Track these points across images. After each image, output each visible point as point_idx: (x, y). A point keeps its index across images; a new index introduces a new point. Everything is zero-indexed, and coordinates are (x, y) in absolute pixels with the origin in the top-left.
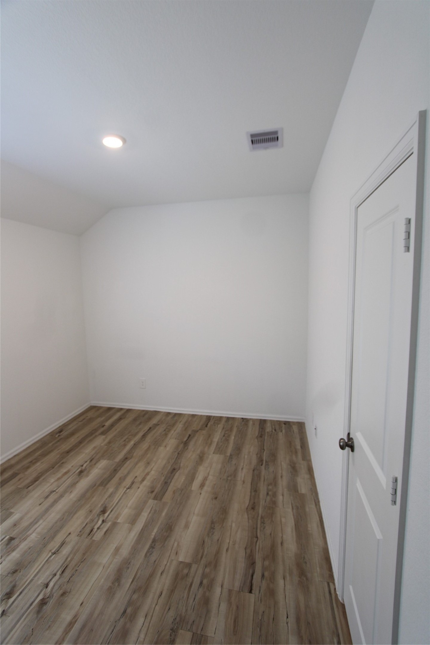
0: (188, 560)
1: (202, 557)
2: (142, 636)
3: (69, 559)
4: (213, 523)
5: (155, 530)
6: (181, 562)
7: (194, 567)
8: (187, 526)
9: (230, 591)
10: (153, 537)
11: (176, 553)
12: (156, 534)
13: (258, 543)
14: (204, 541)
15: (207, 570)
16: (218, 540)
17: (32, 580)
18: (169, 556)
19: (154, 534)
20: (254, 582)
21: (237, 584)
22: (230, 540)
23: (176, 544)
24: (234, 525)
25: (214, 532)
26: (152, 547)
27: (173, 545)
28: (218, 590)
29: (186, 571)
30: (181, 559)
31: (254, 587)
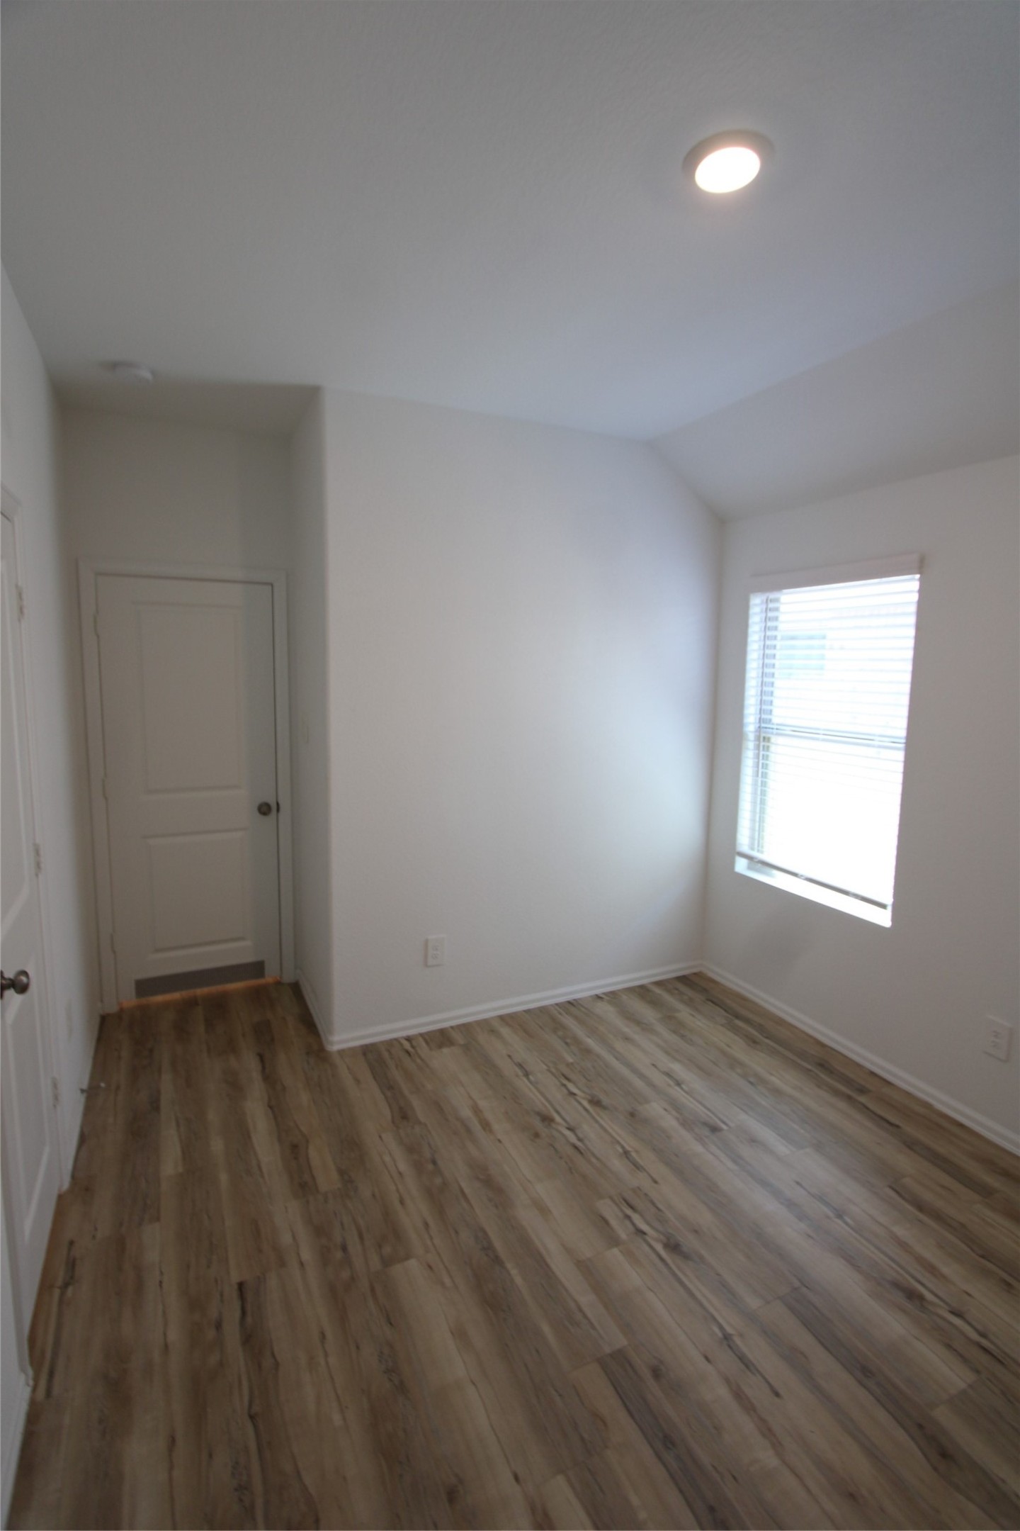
0: (397, 1270)
1: (373, 1290)
2: (387, 1159)
3: (594, 1160)
4: (402, 1388)
5: (518, 1280)
6: (408, 1257)
7: (375, 1263)
8: (460, 1334)
9: (282, 1263)
10: (509, 1265)
11: (430, 1267)
12: (510, 1274)
13: (246, 1399)
14: (391, 1324)
15: (345, 1274)
16: (358, 1347)
17: (597, 1122)
18: (439, 1254)
19: (514, 1272)
20: (237, 1305)
21: (273, 1282)
22: (327, 1363)
23: (447, 1281)
24: (337, 1419)
25: (380, 1361)
26: (488, 1248)
27: (451, 1277)
28: (306, 1255)
29: (387, 1250)
30: (412, 1263)
31: (235, 1294)
